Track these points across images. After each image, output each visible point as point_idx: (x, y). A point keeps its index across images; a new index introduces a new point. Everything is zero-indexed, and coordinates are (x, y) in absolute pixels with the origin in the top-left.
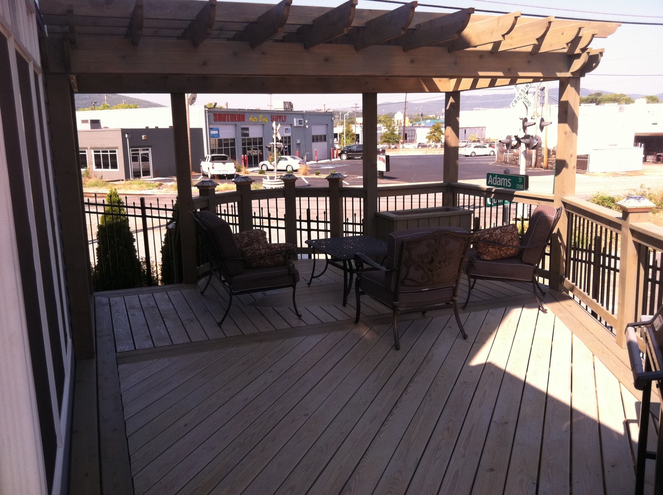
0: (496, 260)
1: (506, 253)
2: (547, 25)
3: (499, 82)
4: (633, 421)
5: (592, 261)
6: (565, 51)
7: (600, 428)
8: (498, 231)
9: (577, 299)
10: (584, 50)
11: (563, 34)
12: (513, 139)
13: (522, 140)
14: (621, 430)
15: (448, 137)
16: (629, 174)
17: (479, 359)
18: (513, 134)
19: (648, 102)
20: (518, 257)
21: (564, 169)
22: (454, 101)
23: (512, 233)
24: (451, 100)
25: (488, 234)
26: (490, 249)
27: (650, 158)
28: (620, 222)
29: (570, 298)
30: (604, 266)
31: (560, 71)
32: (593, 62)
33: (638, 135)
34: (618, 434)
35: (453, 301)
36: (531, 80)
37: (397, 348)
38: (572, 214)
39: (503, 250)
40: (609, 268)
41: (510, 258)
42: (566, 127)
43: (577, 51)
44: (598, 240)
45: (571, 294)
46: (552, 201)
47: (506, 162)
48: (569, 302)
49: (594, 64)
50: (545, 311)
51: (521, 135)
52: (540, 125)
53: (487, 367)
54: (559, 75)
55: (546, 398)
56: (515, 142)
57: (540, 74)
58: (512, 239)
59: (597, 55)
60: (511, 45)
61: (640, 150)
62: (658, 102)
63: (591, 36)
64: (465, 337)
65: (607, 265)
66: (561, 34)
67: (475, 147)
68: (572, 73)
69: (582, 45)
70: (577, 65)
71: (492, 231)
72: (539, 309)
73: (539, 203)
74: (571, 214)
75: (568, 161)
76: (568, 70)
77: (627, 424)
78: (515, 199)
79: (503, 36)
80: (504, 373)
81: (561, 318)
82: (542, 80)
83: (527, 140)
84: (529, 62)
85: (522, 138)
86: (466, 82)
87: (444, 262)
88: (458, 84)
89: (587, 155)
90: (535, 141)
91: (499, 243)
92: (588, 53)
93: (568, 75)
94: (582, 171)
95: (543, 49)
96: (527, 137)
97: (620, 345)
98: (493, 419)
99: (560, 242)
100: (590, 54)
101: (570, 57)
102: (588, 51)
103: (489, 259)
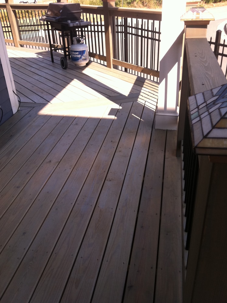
97: (17, 47)
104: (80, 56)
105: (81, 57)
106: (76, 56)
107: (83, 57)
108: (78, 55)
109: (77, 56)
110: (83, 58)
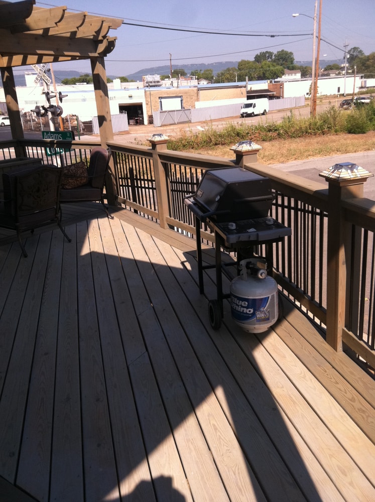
0: (75, 188)
1: (81, 183)
2: (83, 17)
3: (45, 59)
4: (185, 262)
5: (130, 184)
6: (92, 37)
7: (170, 269)
8: (73, 167)
9: (128, 208)
10: (104, 37)
11: (91, 25)
12: (41, 109)
13: (48, 110)
14: (181, 267)
15: (9, 103)
16: (121, 133)
17: (85, 251)
18: (40, 105)
19: (121, 82)
20: (89, 184)
21: (105, 122)
22: (8, 75)
23: (82, 168)
24: (6, 74)
25: (66, 170)
26: (70, 181)
27: (132, 122)
28: (151, 152)
29: (123, 209)
30: (138, 187)
31: (91, 52)
32: (111, 46)
33: (121, 105)
34: (180, 269)
35: (56, 217)
36: (70, 58)
37: (26, 256)
38: (116, 152)
39: (78, 181)
40: (141, 187)
41: (83, 186)
42: (101, 92)
43: (100, 38)
44: (131, 170)
45: (123, 206)
46: (100, 145)
47: (31, 130)
48: (124, 211)
49: (112, 48)
50: (112, 218)
51: (47, 105)
52: (60, 97)
53: (92, 254)
54: (91, 55)
55: (136, 262)
56: (43, 111)
57: (78, 54)
58: (83, 172)
59: (113, 41)
60: (58, 31)
61: (125, 116)
62: (128, 81)
63: (108, 27)
64: (70, 241)
65: (139, 185)
66: (89, 25)
67: (3, 119)
68: (98, 54)
69: (102, 34)
70: (101, 48)
71: (68, 168)
72: (108, 218)
73: (91, 148)
74: (114, 153)
75: (106, 116)
76: (96, 52)
77: (183, 263)
78: (73, 147)
79: (56, 23)
80: (105, 255)
81: (123, 220)
82: (77, 58)
83: (52, 109)
84: (69, 44)
85: (48, 108)
86: (18, 59)
87: (47, 190)
88: (10, 61)
89: (91, 121)
90: (58, 110)
91: (75, 176)
92: (107, 39)
93: (96, 55)
94: (90, 133)
95: (79, 35)
96: (51, 106)
97: (163, 228)
98: (111, 279)
99: (110, 172)
100: (109, 40)
101: (96, 42)
102: (107, 38)
103: (70, 187)
104: (252, 311)
105: (254, 314)
106: (242, 309)
107: (260, 315)
108: (247, 308)
109: (245, 309)
110: (258, 316)
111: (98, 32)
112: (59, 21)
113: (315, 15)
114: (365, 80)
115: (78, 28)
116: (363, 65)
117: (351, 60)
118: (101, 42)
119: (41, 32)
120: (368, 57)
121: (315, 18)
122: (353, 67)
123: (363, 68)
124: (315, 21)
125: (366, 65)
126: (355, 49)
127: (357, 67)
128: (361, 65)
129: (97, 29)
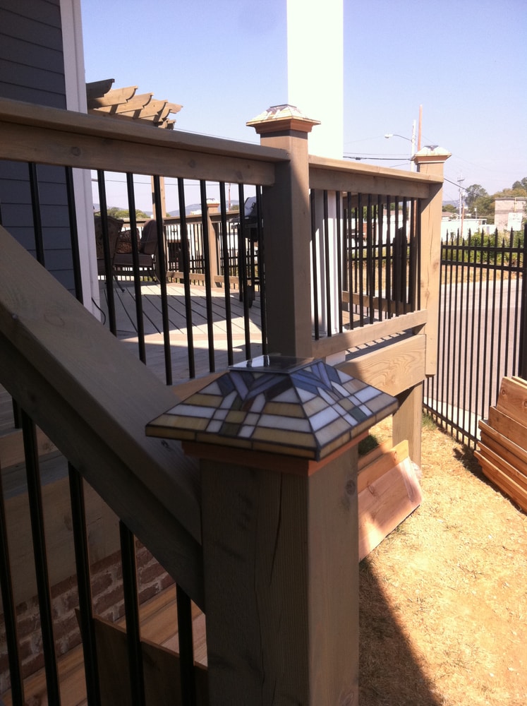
111: (160, 113)
112: (130, 99)
113: (414, 137)
114: (488, 225)
115: (144, 106)
116: (486, 208)
117: (470, 201)
118: (161, 123)
119: (108, 110)
120: (493, 197)
121: (413, 140)
122: (472, 209)
123: (486, 211)
124: (413, 144)
125: (489, 208)
126: (475, 186)
127: (478, 209)
128: (483, 207)
129: (159, 110)
